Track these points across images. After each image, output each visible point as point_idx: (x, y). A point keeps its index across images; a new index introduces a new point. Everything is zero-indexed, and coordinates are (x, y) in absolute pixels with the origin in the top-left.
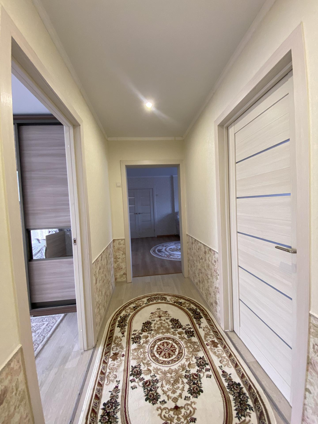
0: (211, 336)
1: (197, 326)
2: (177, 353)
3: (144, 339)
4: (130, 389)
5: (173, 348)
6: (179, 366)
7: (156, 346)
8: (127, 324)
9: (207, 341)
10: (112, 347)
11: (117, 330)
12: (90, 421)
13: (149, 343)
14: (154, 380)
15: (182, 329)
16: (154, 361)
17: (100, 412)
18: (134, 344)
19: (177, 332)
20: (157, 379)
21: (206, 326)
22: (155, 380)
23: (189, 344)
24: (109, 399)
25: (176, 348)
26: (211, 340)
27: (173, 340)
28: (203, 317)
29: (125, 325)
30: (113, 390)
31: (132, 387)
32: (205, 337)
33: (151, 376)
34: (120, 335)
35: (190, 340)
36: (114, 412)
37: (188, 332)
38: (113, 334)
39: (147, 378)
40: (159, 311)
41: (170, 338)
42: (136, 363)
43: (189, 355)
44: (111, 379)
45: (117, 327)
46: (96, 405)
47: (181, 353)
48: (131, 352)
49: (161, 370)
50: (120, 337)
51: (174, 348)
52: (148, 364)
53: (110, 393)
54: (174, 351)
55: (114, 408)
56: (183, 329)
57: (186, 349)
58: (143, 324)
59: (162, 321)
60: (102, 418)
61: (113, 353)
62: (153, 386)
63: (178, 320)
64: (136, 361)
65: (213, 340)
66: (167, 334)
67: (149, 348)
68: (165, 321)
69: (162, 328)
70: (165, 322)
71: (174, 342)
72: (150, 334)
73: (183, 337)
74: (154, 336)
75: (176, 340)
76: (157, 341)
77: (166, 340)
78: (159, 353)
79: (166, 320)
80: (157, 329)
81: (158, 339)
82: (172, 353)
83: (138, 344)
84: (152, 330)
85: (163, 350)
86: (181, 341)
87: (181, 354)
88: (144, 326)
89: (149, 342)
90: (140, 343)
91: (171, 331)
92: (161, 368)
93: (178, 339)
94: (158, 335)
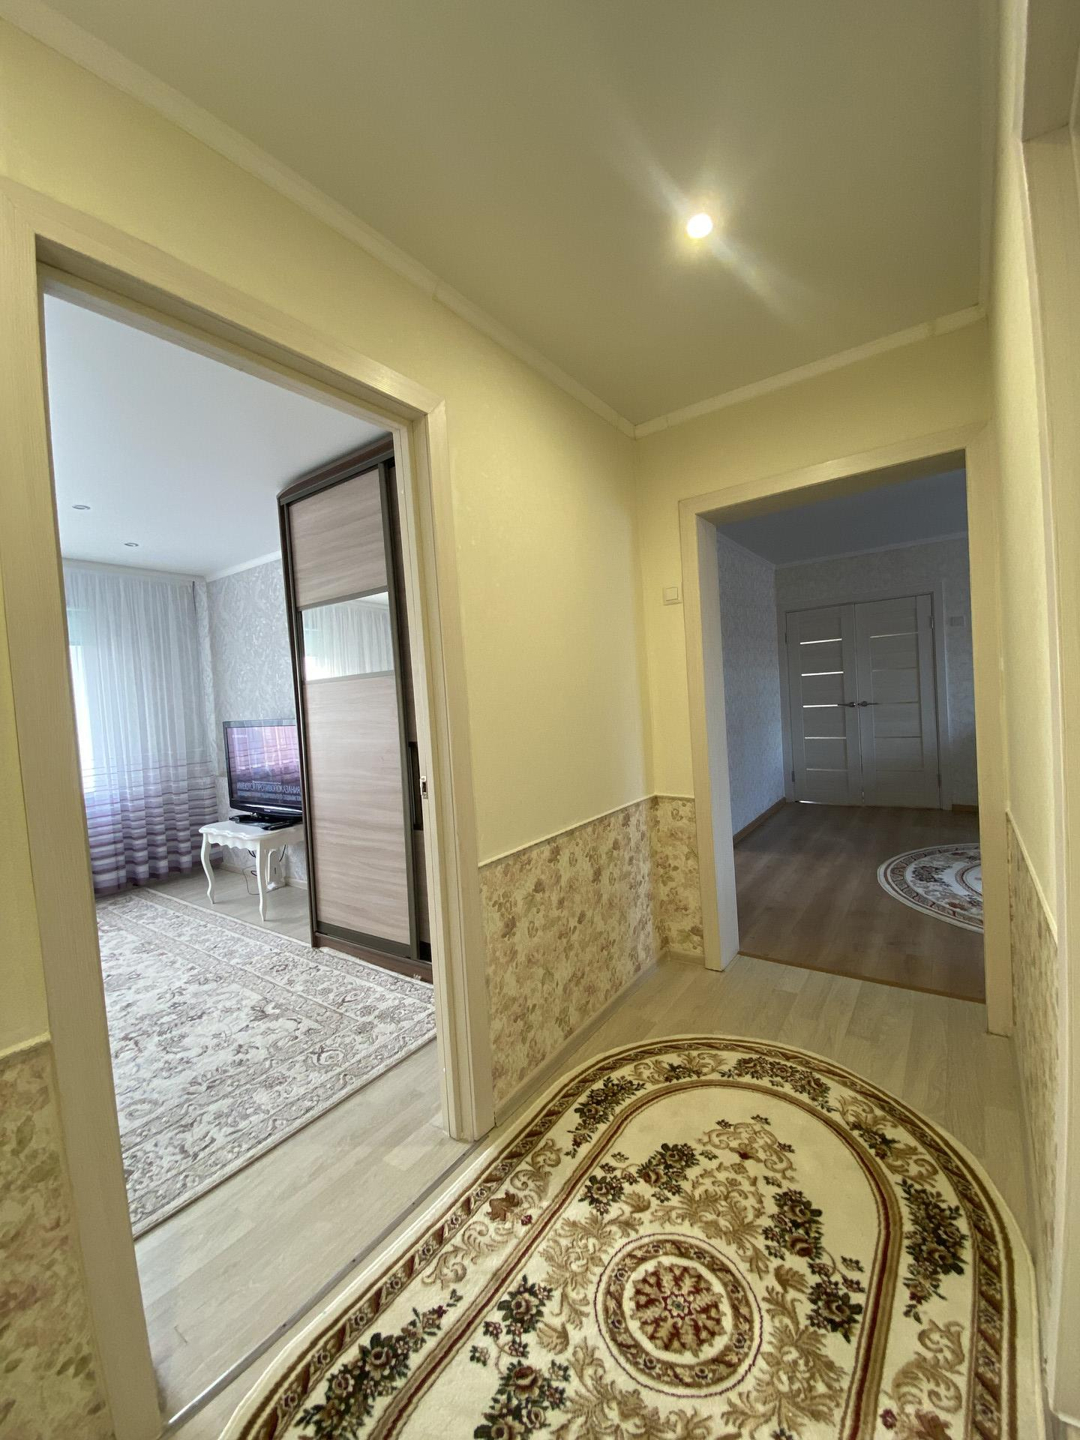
0: (942, 1390)
1: (902, 1297)
2: (709, 1352)
3: (627, 1209)
4: (464, 1354)
5: (709, 1318)
6: (681, 1413)
7: (650, 1266)
8: (611, 1118)
9: (901, 1399)
10: (518, 1169)
11: (571, 1119)
12: (313, 1357)
13: (633, 1235)
14: (549, 1386)
15: (811, 1266)
16: (601, 1317)
17: (350, 1355)
18: (586, 1202)
19: (775, 1263)
20: (562, 1392)
21: (948, 1326)
22: (556, 1389)
23: (793, 1354)
24: (397, 1333)
25: (722, 1332)
26: (927, 1407)
27: (735, 1286)
28: (968, 1269)
29: (603, 1118)
30: (424, 1315)
31: (475, 1349)
32: (907, 1376)
33: (553, 1363)
34: (565, 1142)
35: (816, 1338)
36: (377, 1384)
37: (831, 1298)
38: (549, 1129)
39: (539, 1359)
40: (757, 1128)
41: (728, 1271)
42: (544, 1276)
43: (757, 1400)
44: (445, 1271)
45: (576, 1111)
46: (360, 1323)
47: (729, 1365)
48: (558, 1226)
49: (600, 1371)
50: (559, 1150)
51: (710, 1324)
52: (577, 1316)
53: (412, 1317)
54: (703, 1333)
55: (387, 1372)
56: (815, 1269)
57: (761, 1363)
58: (665, 1147)
59: (739, 1178)
60: (340, 1377)
61: (507, 1194)
62: (535, 1403)
63: (819, 1213)
64: (550, 1269)
65: (943, 1416)
66: (729, 1244)
67: (620, 1255)
68: (754, 1182)
69: (722, 1205)
70: (752, 1189)
71: (730, 1299)
72: (658, 1202)
73: (789, 1306)
74: (669, 1220)
75: (745, 1297)
76: (668, 1246)
77: (703, 1264)
78: (643, 1299)
79: (761, 1183)
80: (697, 1198)
81: (673, 1243)
82: (689, 1338)
83: (594, 1211)
84: (677, 1190)
85: (665, 1299)
86: (764, 1313)
87: (723, 1369)
88: (659, 1157)
89: (637, 1231)
90: (602, 1214)
91: (752, 1240)
92: (609, 1363)
93: (759, 1299)
94: (687, 1223)
